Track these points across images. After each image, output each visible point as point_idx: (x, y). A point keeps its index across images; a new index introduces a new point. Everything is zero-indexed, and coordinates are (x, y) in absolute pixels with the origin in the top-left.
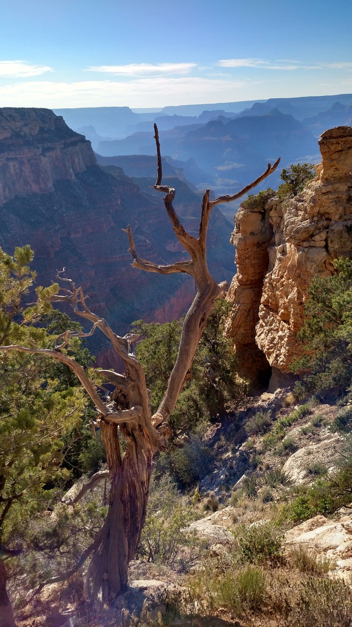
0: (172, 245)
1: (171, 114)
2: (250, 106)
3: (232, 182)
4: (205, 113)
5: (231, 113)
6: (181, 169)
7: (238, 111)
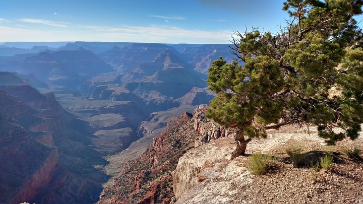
0: (34, 128)
1: (11, 47)
2: (65, 45)
3: (61, 87)
4: (35, 47)
5: (53, 48)
6: (27, 80)
7: (57, 47)
